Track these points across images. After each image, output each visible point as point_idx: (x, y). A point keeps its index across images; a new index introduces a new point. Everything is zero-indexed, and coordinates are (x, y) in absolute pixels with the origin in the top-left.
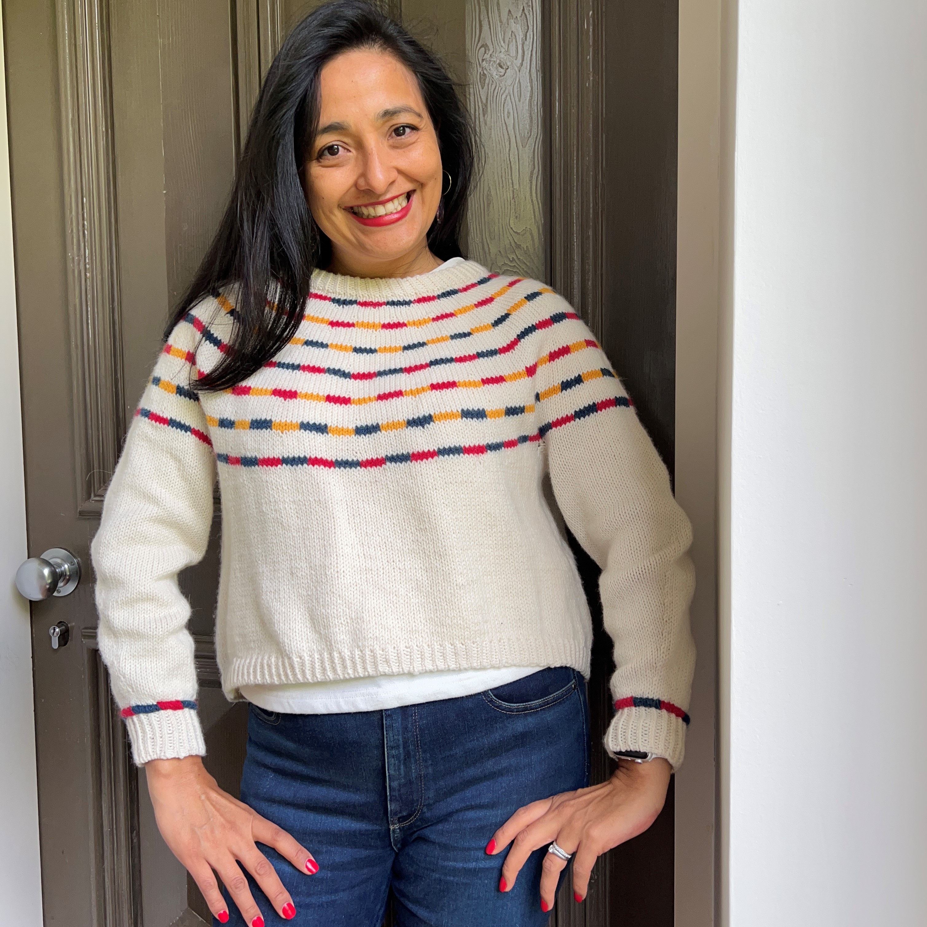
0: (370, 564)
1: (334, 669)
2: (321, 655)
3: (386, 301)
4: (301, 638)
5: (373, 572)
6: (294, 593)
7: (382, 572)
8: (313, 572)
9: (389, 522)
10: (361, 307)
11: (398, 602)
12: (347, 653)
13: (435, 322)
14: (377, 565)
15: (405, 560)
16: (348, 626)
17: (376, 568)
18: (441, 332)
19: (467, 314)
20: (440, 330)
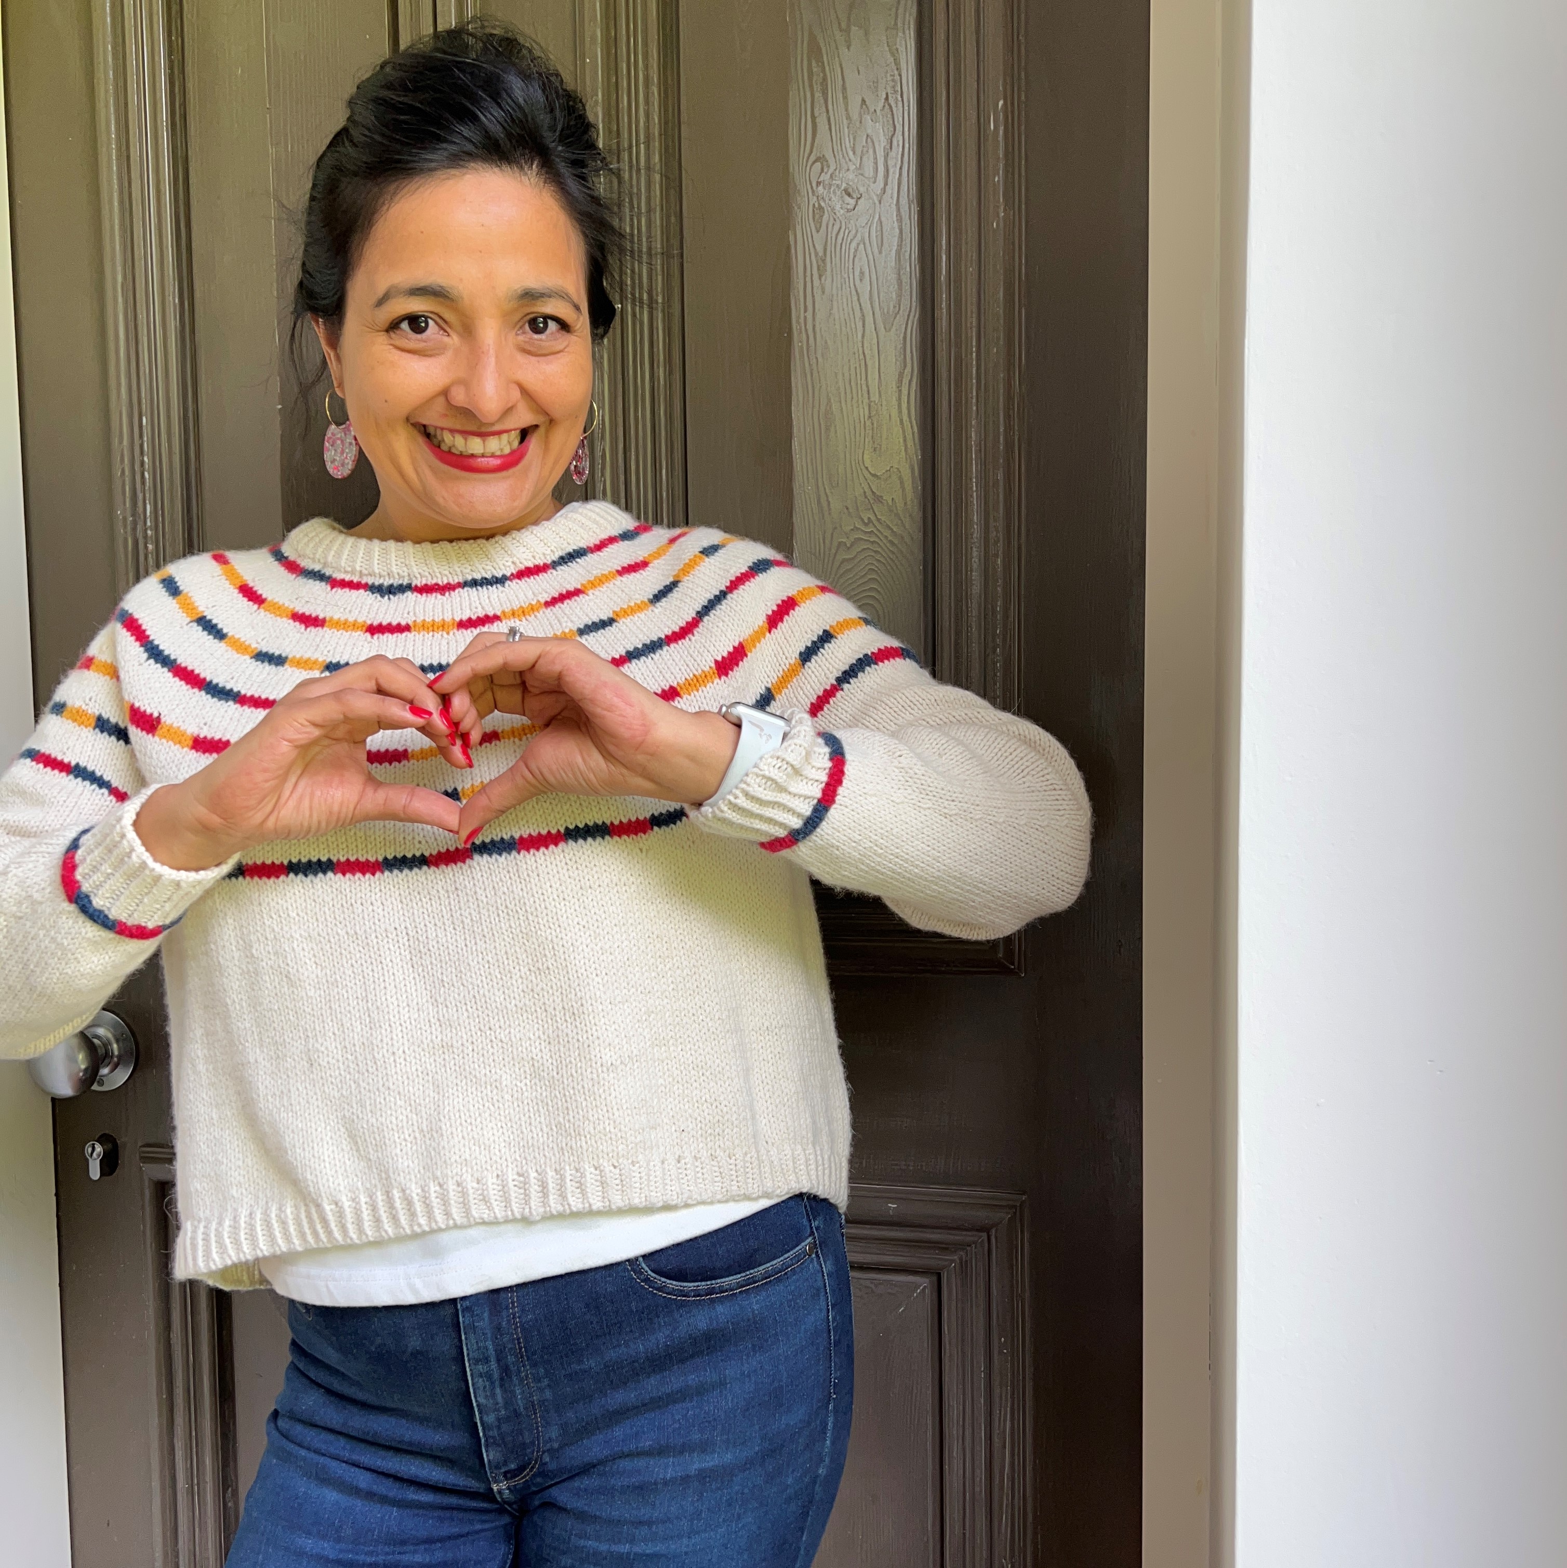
0: (449, 1035)
1: (394, 1218)
2: (371, 1197)
3: (461, 580)
4: (334, 1170)
5: (455, 1050)
6: (316, 1094)
7: (470, 1048)
8: (349, 1057)
9: (480, 960)
10: (419, 595)
11: (500, 1099)
12: (415, 1191)
13: (549, 609)
14: (462, 1037)
15: (510, 1026)
16: (416, 1143)
17: (460, 1042)
18: (560, 624)
19: (604, 588)
20: (559, 621)
